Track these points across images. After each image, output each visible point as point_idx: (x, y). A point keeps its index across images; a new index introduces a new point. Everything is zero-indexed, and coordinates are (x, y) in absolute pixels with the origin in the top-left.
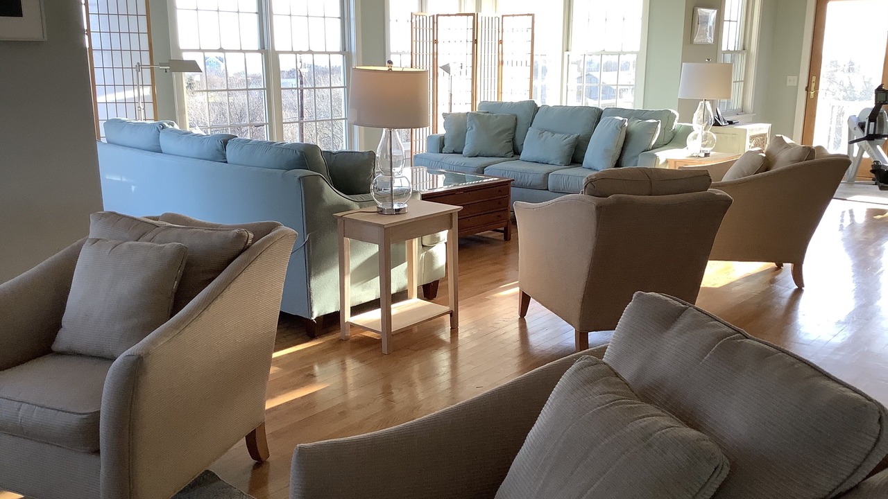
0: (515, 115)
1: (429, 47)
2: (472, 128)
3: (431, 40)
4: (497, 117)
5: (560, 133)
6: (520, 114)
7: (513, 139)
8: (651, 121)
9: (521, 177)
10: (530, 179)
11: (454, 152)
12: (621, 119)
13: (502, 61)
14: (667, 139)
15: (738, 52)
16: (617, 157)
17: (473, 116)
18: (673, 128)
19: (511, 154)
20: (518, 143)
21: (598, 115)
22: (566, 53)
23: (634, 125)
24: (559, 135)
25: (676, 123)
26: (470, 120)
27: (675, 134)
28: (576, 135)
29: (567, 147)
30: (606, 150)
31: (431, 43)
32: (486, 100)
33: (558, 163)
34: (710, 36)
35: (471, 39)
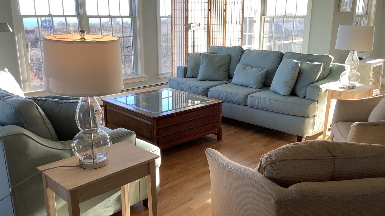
0: (230, 55)
1: (183, 14)
2: (203, 63)
3: (184, 9)
4: (218, 56)
5: (256, 67)
6: (233, 54)
7: (228, 70)
8: (316, 63)
9: (231, 96)
10: (236, 98)
11: (193, 77)
12: (296, 61)
13: (226, 22)
14: (326, 74)
15: (364, 16)
16: (293, 86)
17: (205, 55)
18: (330, 67)
19: (227, 79)
20: (231, 72)
21: (280, 57)
22: (263, 17)
23: (305, 66)
24: (256, 69)
25: (332, 63)
26: (202, 58)
27: (331, 70)
28: (266, 69)
29: (260, 77)
30: (286, 82)
31: (184, 11)
32: (214, 45)
33: (255, 87)
34: (350, 7)
35: (207, 8)
